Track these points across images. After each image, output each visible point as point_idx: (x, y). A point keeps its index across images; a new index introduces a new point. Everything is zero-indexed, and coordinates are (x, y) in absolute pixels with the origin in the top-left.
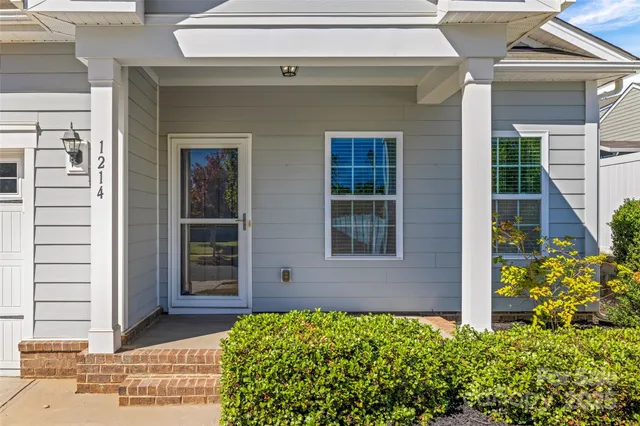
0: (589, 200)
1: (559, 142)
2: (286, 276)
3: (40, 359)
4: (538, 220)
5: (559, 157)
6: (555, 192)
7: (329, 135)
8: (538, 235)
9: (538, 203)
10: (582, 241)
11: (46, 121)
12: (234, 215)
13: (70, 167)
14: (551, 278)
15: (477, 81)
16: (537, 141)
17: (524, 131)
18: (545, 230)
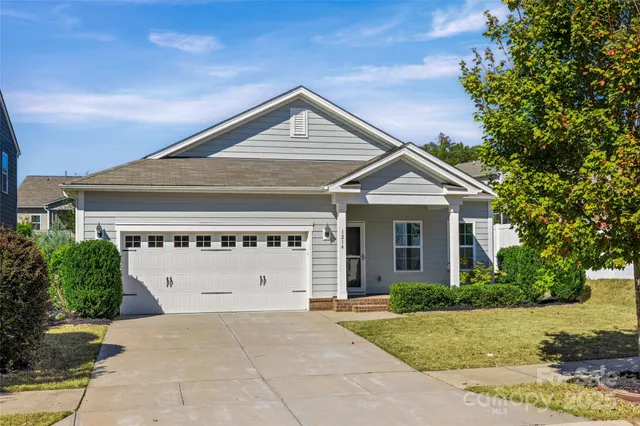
0: (490, 248)
1: (480, 225)
2: (379, 279)
3: (317, 305)
4: (472, 256)
5: (480, 231)
6: (478, 245)
7: (395, 222)
8: (472, 260)
9: (472, 249)
10: (487, 263)
11: (317, 222)
12: (359, 254)
13: (325, 238)
14: (477, 276)
15: (455, 212)
16: (471, 225)
17: (467, 221)
18: (474, 259)
